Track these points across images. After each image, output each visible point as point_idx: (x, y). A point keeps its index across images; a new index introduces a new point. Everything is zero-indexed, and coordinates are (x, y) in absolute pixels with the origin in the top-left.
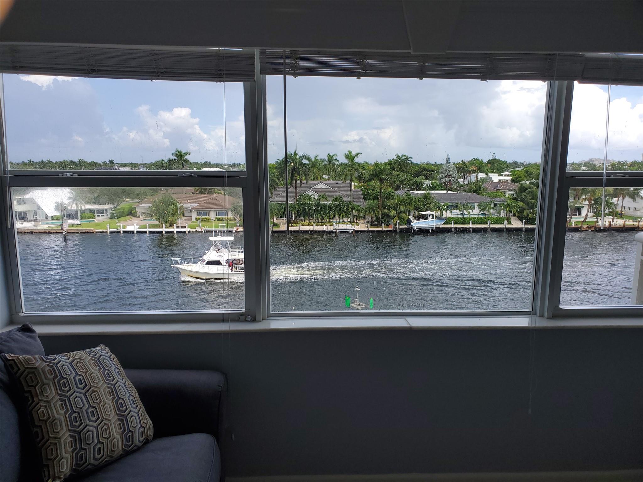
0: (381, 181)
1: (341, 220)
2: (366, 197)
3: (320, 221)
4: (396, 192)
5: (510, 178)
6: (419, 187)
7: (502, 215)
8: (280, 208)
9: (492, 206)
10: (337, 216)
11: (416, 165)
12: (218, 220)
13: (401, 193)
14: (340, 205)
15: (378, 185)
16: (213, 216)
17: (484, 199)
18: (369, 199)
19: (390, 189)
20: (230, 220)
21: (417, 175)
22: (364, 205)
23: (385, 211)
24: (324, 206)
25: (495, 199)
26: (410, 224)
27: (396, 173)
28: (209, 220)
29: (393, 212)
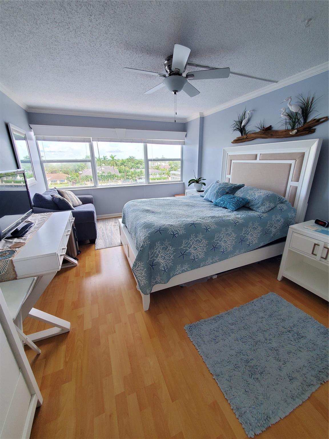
0: (125, 166)
1: (111, 181)
2: (120, 172)
3: (103, 181)
4: (131, 170)
5: (168, 164)
6: (138, 168)
7: (166, 176)
8: (87, 178)
9: (163, 174)
10: (110, 179)
11: (137, 160)
12: (61, 183)
13: (132, 170)
14: (110, 175)
15: (124, 167)
16: (58, 182)
17: (160, 171)
18: (121, 173)
19: (128, 169)
20: (66, 183)
21: (137, 164)
22: (120, 175)
23: (127, 177)
24: (104, 176)
25: (164, 171)
26: (137, 181)
27: (130, 163)
28: (57, 184)
29: (130, 177)
